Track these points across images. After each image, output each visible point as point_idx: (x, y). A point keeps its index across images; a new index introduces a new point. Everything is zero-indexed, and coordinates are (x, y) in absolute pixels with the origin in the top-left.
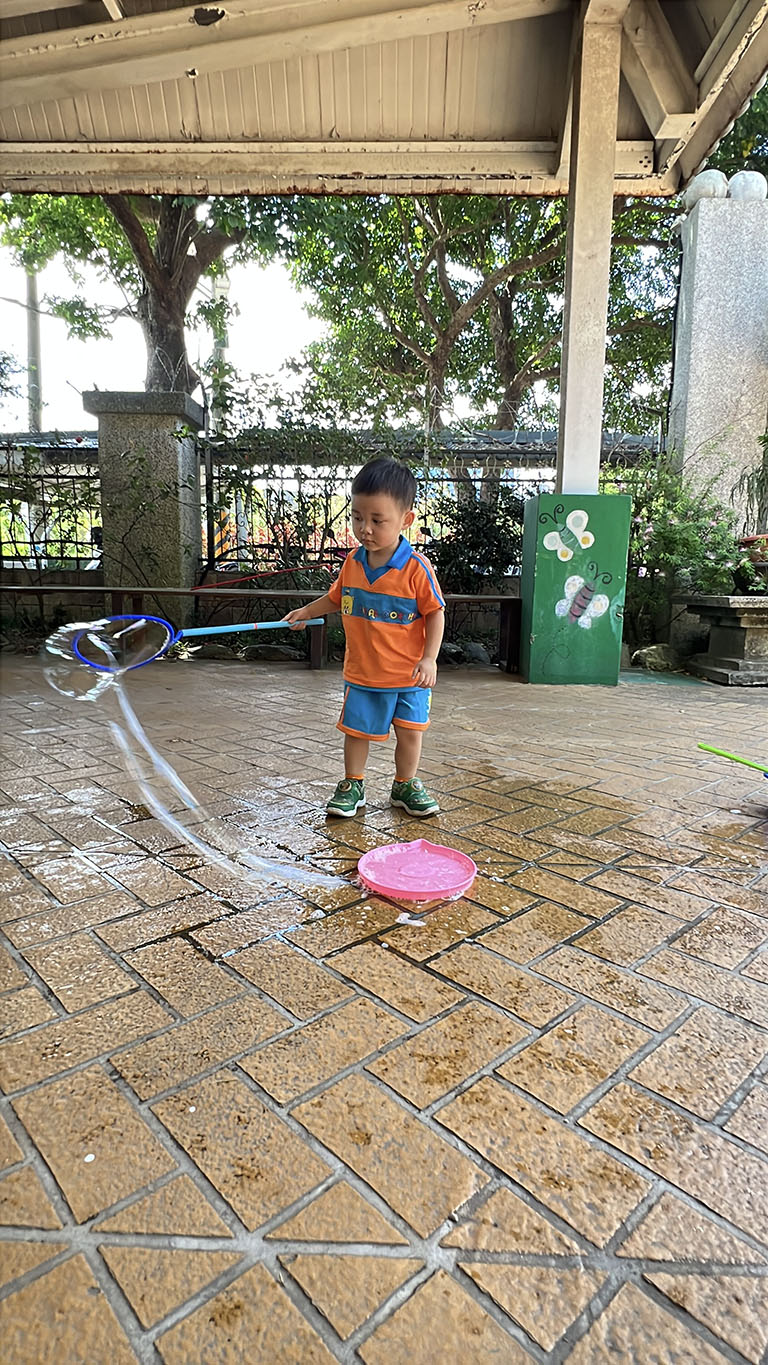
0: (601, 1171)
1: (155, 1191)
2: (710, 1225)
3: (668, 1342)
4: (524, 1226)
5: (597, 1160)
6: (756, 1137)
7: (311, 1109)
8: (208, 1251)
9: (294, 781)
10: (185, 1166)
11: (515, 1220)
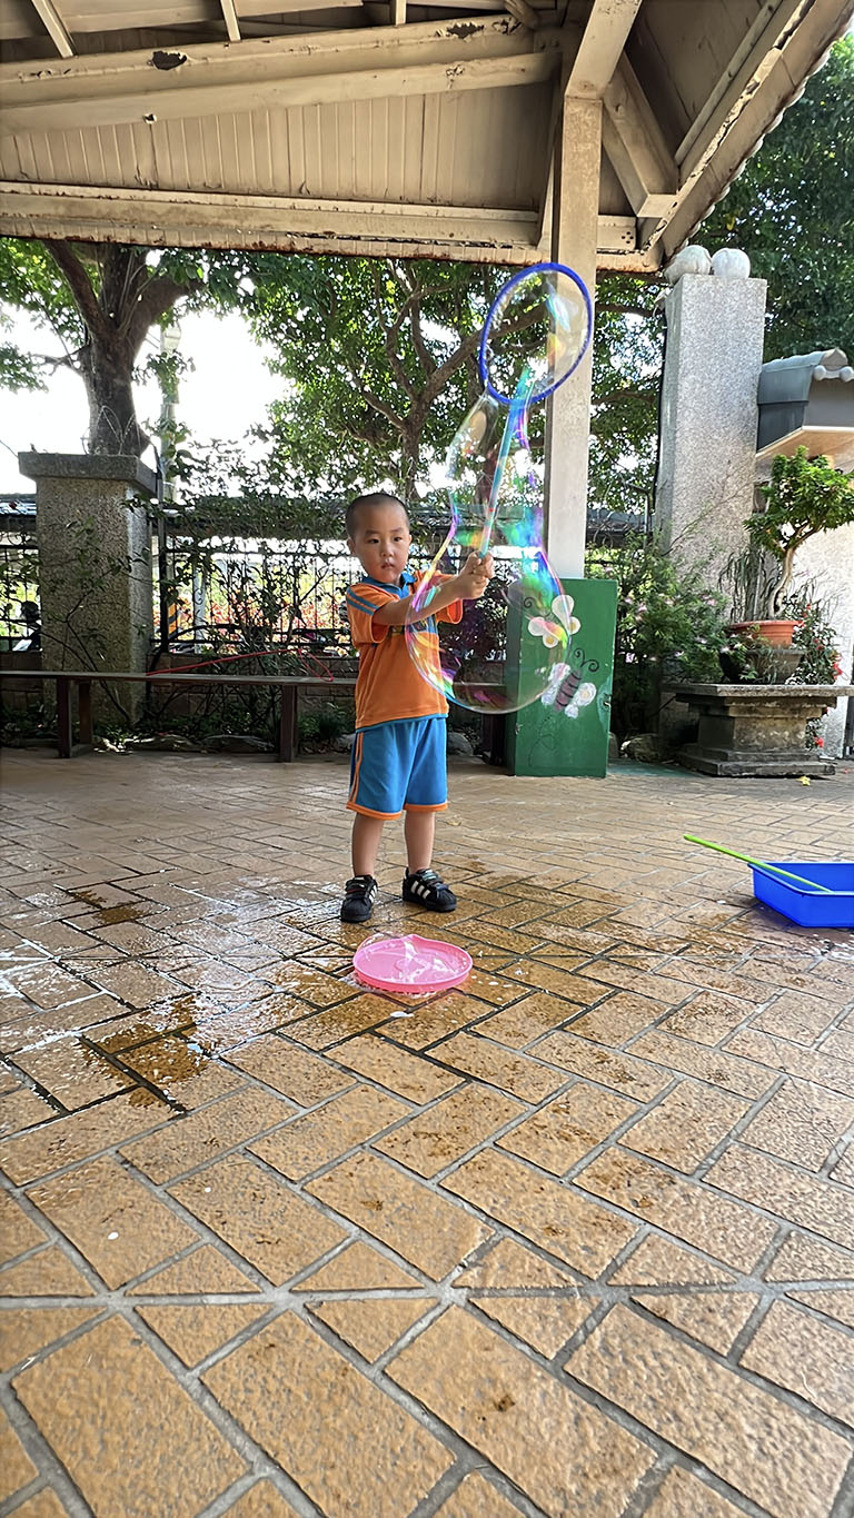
0: (594, 1220)
1: (181, 1259)
2: (688, 1256)
3: (652, 1346)
4: (526, 1267)
5: (591, 1211)
6: (731, 1185)
7: (323, 1184)
8: (239, 1305)
9: (274, 880)
10: (207, 1238)
11: (518, 1262)
